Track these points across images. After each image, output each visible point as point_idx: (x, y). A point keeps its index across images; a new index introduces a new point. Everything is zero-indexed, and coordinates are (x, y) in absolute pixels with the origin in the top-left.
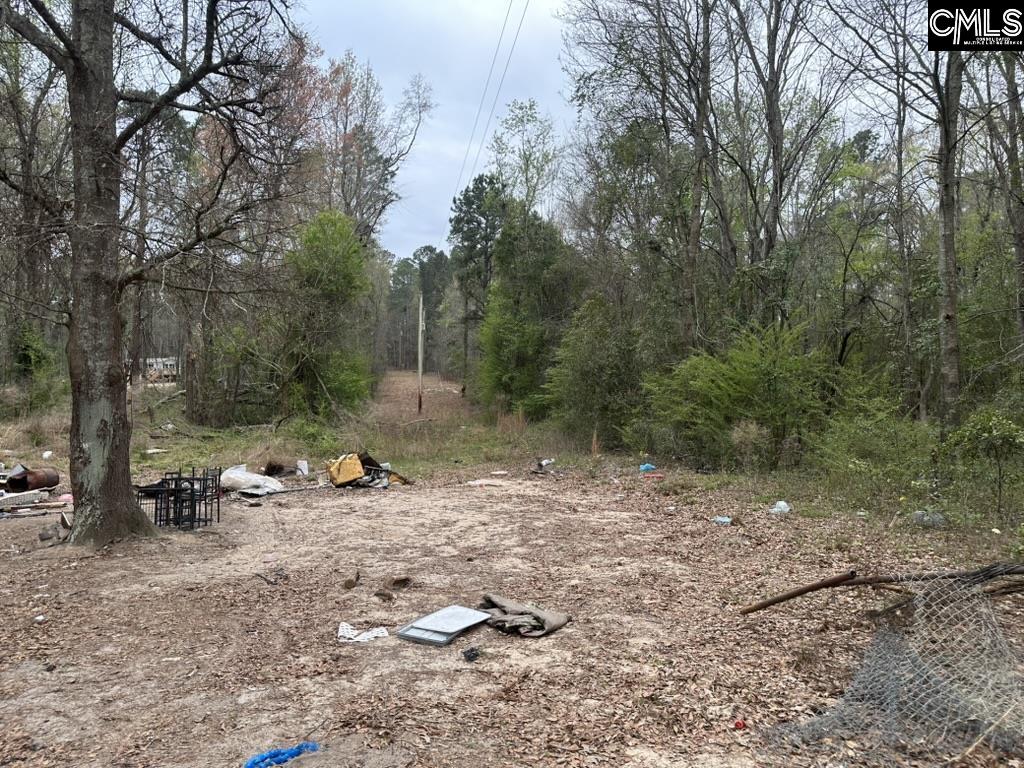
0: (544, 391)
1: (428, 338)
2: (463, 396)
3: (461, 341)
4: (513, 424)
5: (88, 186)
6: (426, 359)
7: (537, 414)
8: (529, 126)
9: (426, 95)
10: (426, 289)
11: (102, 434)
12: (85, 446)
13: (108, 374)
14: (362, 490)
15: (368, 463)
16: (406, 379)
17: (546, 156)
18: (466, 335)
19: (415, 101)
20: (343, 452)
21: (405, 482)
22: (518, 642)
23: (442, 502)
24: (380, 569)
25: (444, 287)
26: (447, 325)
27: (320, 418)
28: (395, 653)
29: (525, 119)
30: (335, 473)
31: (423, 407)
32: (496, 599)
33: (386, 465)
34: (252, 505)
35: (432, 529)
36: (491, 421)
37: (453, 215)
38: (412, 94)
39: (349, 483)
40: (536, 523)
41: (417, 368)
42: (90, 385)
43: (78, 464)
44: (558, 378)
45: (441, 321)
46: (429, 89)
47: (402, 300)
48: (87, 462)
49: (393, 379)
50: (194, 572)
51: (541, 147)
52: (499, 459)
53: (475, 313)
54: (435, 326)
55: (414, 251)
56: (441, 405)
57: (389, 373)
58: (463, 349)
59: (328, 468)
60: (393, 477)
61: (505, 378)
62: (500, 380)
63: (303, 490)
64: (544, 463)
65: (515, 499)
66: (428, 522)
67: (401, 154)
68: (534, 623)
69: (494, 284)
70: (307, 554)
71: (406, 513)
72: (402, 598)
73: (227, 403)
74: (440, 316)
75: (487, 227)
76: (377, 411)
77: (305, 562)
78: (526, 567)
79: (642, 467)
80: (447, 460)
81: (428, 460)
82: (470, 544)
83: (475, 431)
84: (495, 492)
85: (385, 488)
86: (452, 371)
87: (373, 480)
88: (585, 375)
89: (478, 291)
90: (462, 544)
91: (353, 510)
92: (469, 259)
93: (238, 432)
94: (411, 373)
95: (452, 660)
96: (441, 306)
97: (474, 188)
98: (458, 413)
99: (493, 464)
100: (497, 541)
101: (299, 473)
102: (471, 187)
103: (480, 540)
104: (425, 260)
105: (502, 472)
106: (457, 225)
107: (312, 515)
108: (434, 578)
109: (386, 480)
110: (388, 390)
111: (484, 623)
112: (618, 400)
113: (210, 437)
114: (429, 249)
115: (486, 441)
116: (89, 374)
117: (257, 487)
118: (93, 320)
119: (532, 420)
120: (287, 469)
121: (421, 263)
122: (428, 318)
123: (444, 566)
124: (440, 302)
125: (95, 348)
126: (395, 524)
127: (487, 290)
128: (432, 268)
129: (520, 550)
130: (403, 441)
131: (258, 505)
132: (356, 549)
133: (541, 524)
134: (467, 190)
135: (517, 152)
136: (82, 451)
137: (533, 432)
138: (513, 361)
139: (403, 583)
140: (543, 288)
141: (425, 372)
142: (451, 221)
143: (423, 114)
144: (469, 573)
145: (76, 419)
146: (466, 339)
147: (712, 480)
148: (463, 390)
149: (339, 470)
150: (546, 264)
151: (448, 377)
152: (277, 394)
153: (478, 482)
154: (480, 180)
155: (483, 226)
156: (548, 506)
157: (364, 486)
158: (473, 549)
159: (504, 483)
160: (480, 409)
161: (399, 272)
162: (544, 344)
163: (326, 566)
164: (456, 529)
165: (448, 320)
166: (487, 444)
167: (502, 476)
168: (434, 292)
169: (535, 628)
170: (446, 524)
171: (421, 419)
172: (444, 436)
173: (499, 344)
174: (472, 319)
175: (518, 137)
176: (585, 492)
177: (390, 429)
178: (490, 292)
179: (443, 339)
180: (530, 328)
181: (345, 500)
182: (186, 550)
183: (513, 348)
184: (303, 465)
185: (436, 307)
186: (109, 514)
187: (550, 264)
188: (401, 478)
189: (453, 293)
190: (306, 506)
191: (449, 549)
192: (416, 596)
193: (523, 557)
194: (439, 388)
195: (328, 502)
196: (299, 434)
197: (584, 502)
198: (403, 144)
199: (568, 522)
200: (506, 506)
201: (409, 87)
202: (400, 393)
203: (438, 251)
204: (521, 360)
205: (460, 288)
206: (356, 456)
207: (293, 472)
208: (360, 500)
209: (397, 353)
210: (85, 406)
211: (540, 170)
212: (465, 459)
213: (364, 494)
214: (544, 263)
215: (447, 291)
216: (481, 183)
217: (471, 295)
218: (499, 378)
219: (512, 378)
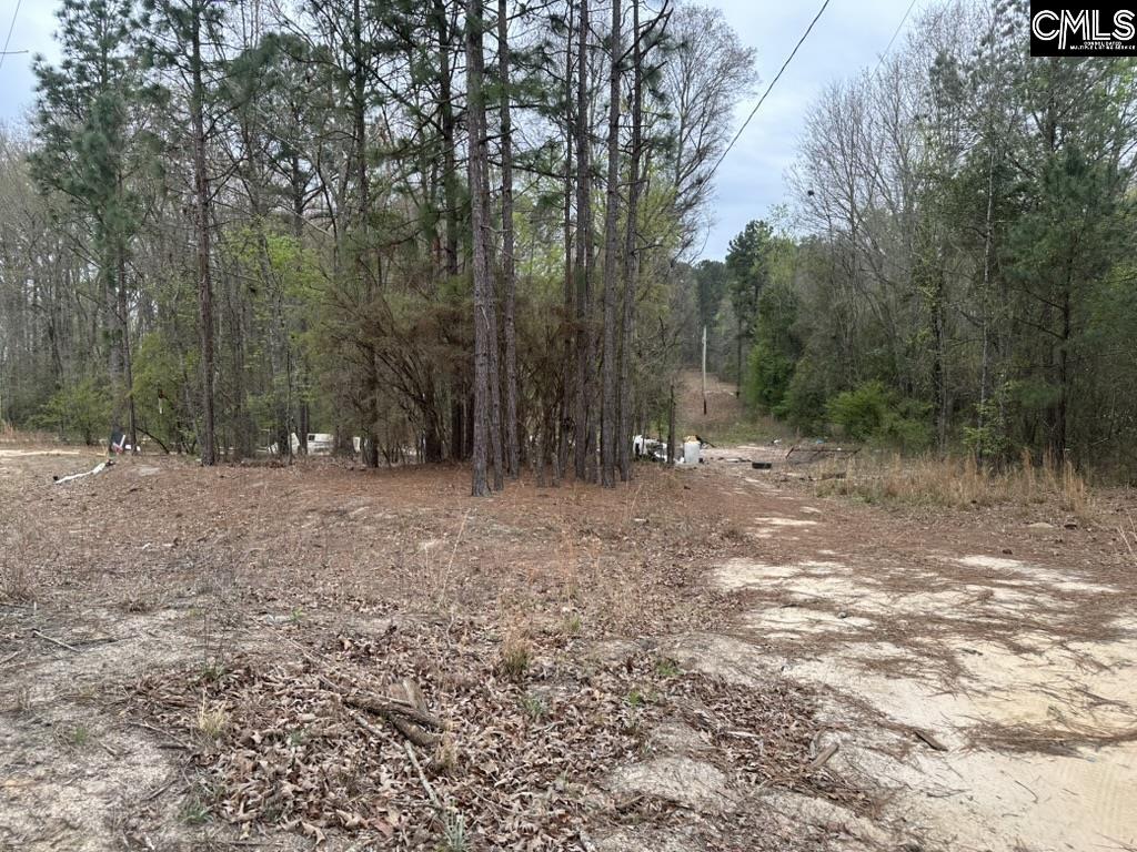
0: (784, 404)
2: (737, 398)
3: (735, 350)
4: (768, 423)
7: (781, 416)
18: (739, 348)
25: (720, 298)
26: (722, 333)
31: (707, 407)
36: (754, 420)
44: (789, 400)
45: (718, 328)
53: (747, 332)
54: (713, 333)
56: (720, 406)
60: (709, 445)
74: (717, 324)
80: (729, 441)
86: (728, 375)
88: (800, 397)
89: (749, 316)
92: (742, 289)
96: (718, 315)
98: (734, 412)
119: (779, 420)
124: (716, 312)
134: (740, 236)
138: (771, 380)
140: (789, 336)
146: (739, 351)
148: (738, 393)
150: (791, 321)
151: (723, 380)
154: (751, 226)
160: (749, 411)
162: (790, 372)
165: (724, 330)
166: (749, 434)
168: (712, 301)
172: (725, 430)
173: (761, 369)
174: (744, 337)
179: (720, 344)
180: (781, 361)
183: (771, 372)
185: (713, 315)
188: (712, 445)
189: (727, 304)
194: (718, 389)
204: (775, 381)
205: (735, 308)
212: (736, 440)
215: (723, 301)
217: (744, 317)
218: (761, 391)
219: (770, 392)
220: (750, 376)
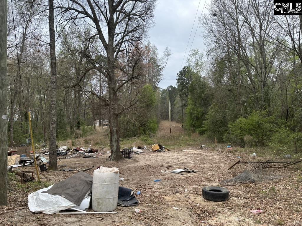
1: (172, 111)
2: (182, 128)
3: (181, 112)
4: (196, 135)
5: (112, 98)
6: (171, 117)
7: (202, 133)
8: (197, 56)
9: (169, 52)
10: (171, 97)
11: (116, 141)
12: (113, 143)
13: (116, 131)
14: (159, 152)
15: (160, 146)
16: (166, 123)
17: (202, 63)
18: (182, 110)
19: (166, 54)
20: (155, 144)
21: (169, 150)
22: (189, 173)
23: (177, 154)
24: (166, 165)
25: (176, 97)
26: (177, 107)
27: (147, 135)
28: (170, 174)
29: (196, 54)
30: (153, 148)
31: (171, 131)
32: (186, 168)
33: (164, 147)
34: (138, 155)
35: (175, 159)
36: (189, 135)
37: (177, 78)
38: (166, 52)
39: (156, 151)
40: (197, 158)
41: (169, 120)
42: (113, 132)
43: (112, 146)
44: (206, 124)
45: (175, 106)
46: (170, 50)
47: (164, 100)
48: (113, 146)
49: (162, 123)
50: (133, 165)
51: (201, 60)
52: (191, 145)
53: (185, 104)
54: (174, 108)
55: (167, 87)
56: (176, 130)
57: (161, 121)
58: (181, 114)
59: (151, 147)
60: (166, 149)
61: (193, 123)
62: (192, 124)
63: (147, 151)
64: (203, 146)
65: (194, 154)
66: (174, 158)
67: (163, 67)
68: (192, 171)
69: (189, 97)
70: (152, 163)
71: (169, 156)
72: (170, 168)
73: (125, 132)
74: (175, 105)
75: (187, 81)
76: (160, 133)
77: (152, 164)
78: (194, 165)
79: (228, 147)
80: (178, 145)
81: (173, 145)
82: (183, 161)
83: (185, 138)
84: (189, 152)
85: (164, 151)
86: (179, 120)
87: (161, 150)
88: (213, 123)
89: (185, 98)
90: (181, 162)
91: (158, 156)
92: (182, 89)
93: (128, 139)
94: (167, 121)
95: (179, 175)
96: (175, 102)
97: (183, 70)
98: (181, 133)
99: (190, 146)
100: (188, 161)
101: (145, 148)
102: (182, 70)
103: (185, 161)
104: (170, 90)
105: (192, 148)
106: (179, 80)
107: (150, 157)
108: (176, 166)
109: (164, 150)
110: (161, 127)
111: (184, 171)
112: (222, 129)
113: (122, 141)
114: (171, 86)
115: (188, 140)
116: (113, 131)
117: (138, 151)
118: (114, 121)
119: (201, 134)
120: (142, 148)
121: (169, 90)
122: (172, 105)
123: (178, 165)
124: (175, 101)
125: (114, 126)
126: (167, 158)
127: (188, 98)
128: (172, 91)
129: (193, 163)
130: (167, 141)
131: (139, 155)
132: (161, 162)
133: (198, 158)
134: (181, 71)
135: (194, 63)
136: (113, 144)
137: (201, 138)
138: (195, 118)
139: (170, 166)
140: (203, 99)
141: (171, 121)
142: (177, 79)
143: (169, 57)
144: (182, 166)
145: (111, 139)
146: (182, 112)
147: (243, 149)
148: (182, 126)
149: (154, 148)
150: (203, 92)
151: (178, 122)
152: (136, 130)
153: (185, 150)
154: (184, 68)
155: (186, 80)
156: (201, 155)
157: (159, 151)
158: (183, 162)
159: (192, 151)
160: (187, 131)
161: (163, 93)
162: (204, 113)
163: (156, 164)
164: (180, 159)
165: (177, 106)
166: (188, 141)
167: (191, 149)
168: (173, 98)
169: (192, 172)
170: (178, 158)
171: (171, 135)
172: (177, 139)
173: (191, 114)
174: (184, 106)
175: (194, 59)
176: (211, 152)
177: (163, 137)
178: (188, 99)
179: (176, 111)
180: (199, 109)
181: (156, 154)
182: (131, 162)
183: (195, 115)
184: (145, 146)
185: (174, 102)
186: (117, 155)
187: (204, 92)
188: (167, 149)
189: (178, 98)
190: (149, 155)
191: (179, 162)
192: (173, 168)
193: (193, 164)
194: (175, 125)
195: (153, 154)
196: (143, 140)
197: (210, 154)
198: (164, 65)
199: (205, 158)
200: (191, 155)
201: (165, 50)
202: (165, 127)
203: (173, 87)
204: (197, 118)
205: (180, 97)
206: (157, 144)
207: (143, 148)
208: (159, 154)
209: (163, 115)
210: (113, 136)
211: (200, 66)
212: (182, 145)
213: (160, 153)
214: (202, 92)
215: (177, 98)
216: (185, 69)
217: (183, 99)
218: (192, 123)
219: (195, 123)
220: (187, 119)
